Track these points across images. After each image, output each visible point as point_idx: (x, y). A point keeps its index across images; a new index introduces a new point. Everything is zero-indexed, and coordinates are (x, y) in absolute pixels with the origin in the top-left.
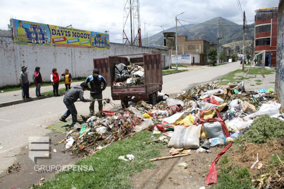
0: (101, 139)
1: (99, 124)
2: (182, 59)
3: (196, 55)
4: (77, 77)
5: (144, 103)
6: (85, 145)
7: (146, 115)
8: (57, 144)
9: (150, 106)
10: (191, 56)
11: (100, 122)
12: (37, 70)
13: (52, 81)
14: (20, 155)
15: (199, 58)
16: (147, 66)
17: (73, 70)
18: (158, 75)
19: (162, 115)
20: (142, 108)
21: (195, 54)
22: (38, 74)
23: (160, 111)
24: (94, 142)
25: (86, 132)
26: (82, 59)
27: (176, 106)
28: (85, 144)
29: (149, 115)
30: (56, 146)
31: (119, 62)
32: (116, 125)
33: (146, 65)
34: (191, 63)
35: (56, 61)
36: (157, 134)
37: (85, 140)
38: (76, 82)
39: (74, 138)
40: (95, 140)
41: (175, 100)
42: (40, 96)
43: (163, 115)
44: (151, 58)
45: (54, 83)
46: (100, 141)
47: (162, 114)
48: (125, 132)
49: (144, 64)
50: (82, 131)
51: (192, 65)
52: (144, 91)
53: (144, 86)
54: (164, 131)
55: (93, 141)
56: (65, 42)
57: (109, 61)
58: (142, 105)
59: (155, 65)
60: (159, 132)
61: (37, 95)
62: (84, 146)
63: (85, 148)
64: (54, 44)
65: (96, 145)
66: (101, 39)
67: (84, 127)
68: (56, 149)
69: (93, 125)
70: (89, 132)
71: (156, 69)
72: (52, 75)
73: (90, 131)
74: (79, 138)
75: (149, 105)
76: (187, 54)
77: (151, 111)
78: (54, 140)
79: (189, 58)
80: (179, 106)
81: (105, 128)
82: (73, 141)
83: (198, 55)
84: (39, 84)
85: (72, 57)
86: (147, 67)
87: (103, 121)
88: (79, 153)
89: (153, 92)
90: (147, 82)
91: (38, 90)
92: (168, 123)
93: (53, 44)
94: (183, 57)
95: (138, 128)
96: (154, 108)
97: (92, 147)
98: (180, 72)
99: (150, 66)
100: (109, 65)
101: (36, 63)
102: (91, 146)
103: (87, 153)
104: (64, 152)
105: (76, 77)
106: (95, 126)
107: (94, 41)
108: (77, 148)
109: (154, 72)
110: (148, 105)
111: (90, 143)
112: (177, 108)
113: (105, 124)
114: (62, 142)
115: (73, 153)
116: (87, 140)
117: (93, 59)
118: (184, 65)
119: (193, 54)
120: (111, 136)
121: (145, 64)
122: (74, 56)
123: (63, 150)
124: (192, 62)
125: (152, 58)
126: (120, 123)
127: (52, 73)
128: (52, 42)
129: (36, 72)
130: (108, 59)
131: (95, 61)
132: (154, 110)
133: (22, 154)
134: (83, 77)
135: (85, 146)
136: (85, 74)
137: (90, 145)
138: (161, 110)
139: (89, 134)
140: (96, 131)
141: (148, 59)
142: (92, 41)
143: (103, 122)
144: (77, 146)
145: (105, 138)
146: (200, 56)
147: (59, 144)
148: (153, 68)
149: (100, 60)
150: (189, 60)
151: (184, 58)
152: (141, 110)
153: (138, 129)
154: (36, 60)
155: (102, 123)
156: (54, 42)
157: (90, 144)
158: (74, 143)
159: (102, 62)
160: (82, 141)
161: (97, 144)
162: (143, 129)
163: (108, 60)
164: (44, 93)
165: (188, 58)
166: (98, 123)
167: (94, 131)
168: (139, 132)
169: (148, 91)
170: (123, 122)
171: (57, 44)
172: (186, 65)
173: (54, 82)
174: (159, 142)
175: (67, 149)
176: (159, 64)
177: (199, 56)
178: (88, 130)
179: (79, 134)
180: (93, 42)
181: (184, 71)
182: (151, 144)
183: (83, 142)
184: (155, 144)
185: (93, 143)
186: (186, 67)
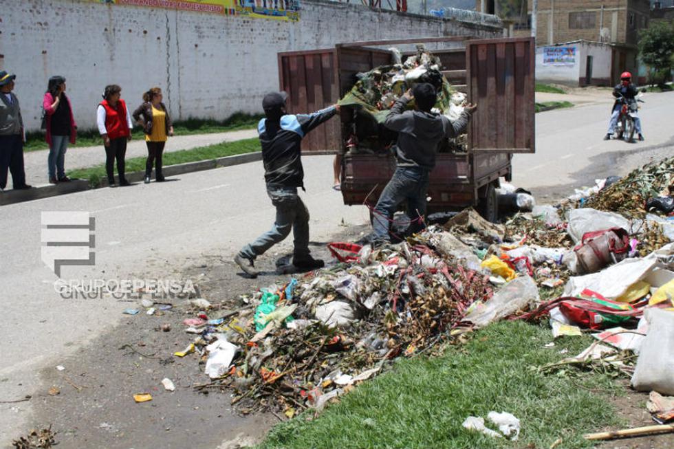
0: (339, 348)
1: (325, 292)
2: (546, 64)
3: (599, 48)
4: (185, 117)
5: (475, 219)
6: (283, 366)
7: (494, 262)
8: (170, 361)
9: (500, 232)
10: (581, 54)
11: (327, 285)
12: (56, 86)
13: (103, 130)
14: (42, 395)
15: (609, 61)
16: (478, 83)
17: (172, 93)
18: (517, 116)
19: (549, 265)
20: (471, 239)
21: (596, 45)
22: (54, 101)
23: (541, 252)
24: (315, 355)
25: (281, 319)
26: (204, 55)
27: (607, 233)
28: (282, 362)
29: (506, 265)
30: (167, 366)
31: (368, 65)
32: (389, 298)
33: (475, 80)
34: (581, 79)
35: (112, 59)
36: (570, 338)
37: (280, 349)
38: (182, 134)
39: (235, 340)
40: (318, 348)
41: (594, 213)
42: (63, 183)
43: (554, 265)
44: (496, 55)
45: (108, 140)
46: (334, 355)
47: (549, 262)
48: (432, 325)
49: (468, 76)
50: (262, 314)
51: (583, 87)
52: (464, 175)
53: (465, 156)
54: (594, 325)
55: (309, 354)
57: (336, 62)
58: (471, 225)
59: (509, 81)
60: (575, 331)
61: (52, 179)
62: (278, 371)
63: (281, 378)
65: (323, 369)
67: (269, 299)
68: (171, 379)
69: (304, 295)
70: (289, 321)
71: (513, 94)
72: (101, 108)
73: (295, 316)
74: (255, 339)
75: (496, 229)
76: (565, 46)
77: (506, 249)
78: (154, 344)
79: (573, 61)
80: (620, 232)
81: (346, 305)
82: (231, 350)
83: (604, 48)
84: (59, 139)
85: (168, 45)
86: (478, 87)
87: (341, 281)
88: (265, 396)
89: (489, 178)
90: (475, 144)
91: (56, 162)
92: (600, 297)
94: (551, 57)
95: (483, 313)
96: (518, 240)
97: (310, 376)
98: (543, 110)
99: (491, 82)
100: (336, 75)
101: (45, 64)
102: (306, 373)
103: (296, 399)
104: (204, 391)
105: (180, 116)
106: (310, 298)
108: (250, 378)
109: (503, 107)
110: (492, 228)
111: (298, 360)
112: (613, 242)
113: (348, 292)
114: (188, 353)
115: (237, 394)
116: (291, 349)
117: (279, 54)
118: (553, 85)
119: (589, 44)
120: (372, 335)
121: (472, 75)
122: (178, 44)
123: (198, 384)
124: (584, 75)
125: (498, 55)
126: (406, 290)
127: (102, 100)
129: (49, 94)
130: (335, 54)
131: (284, 60)
132: (516, 244)
133: (51, 392)
134: (207, 118)
135: (282, 370)
136: (212, 107)
137: (301, 369)
138: (542, 245)
139: (292, 325)
140: (313, 317)
141: (482, 55)
143: (340, 286)
144: (250, 371)
145: (352, 345)
146: (614, 52)
147: (177, 361)
148: (500, 89)
149: (302, 56)
150: (571, 66)
151: (553, 60)
152: (473, 243)
153: (483, 315)
154: (44, 52)
155: (337, 289)
157: (300, 366)
158: (238, 356)
159: (310, 65)
160: (269, 352)
161: (324, 365)
162: (503, 315)
163: (335, 58)
164: (77, 170)
165: (568, 60)
166: (322, 285)
167: (308, 318)
168: (488, 327)
169: (476, 175)
170: (420, 287)
172: (559, 87)
173: (109, 135)
174: (589, 370)
175: (213, 380)
176: (526, 77)
177: (610, 53)
178: (287, 310)
179: (254, 326)
181: (557, 106)
182: (562, 373)
183: (272, 356)
184: (579, 375)
185: (311, 359)
186: (561, 92)
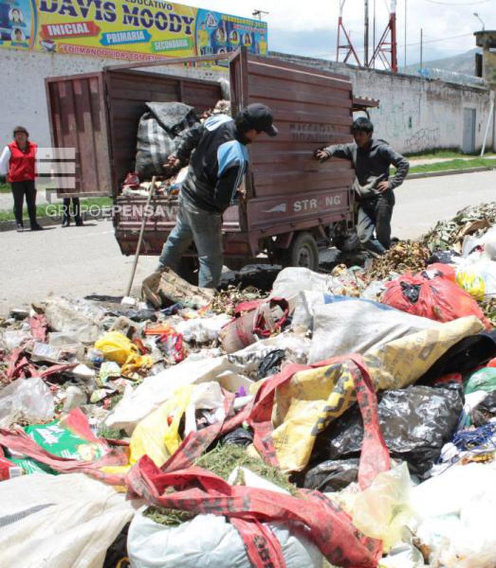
56: (94, 42)
64: (50, 46)
66: (236, 39)
93: (43, 43)
107: (209, 44)
128: (39, 38)
142: (200, 45)
156: (48, 38)
171: (60, 44)
173: (12, 177)
180: (204, 48)
